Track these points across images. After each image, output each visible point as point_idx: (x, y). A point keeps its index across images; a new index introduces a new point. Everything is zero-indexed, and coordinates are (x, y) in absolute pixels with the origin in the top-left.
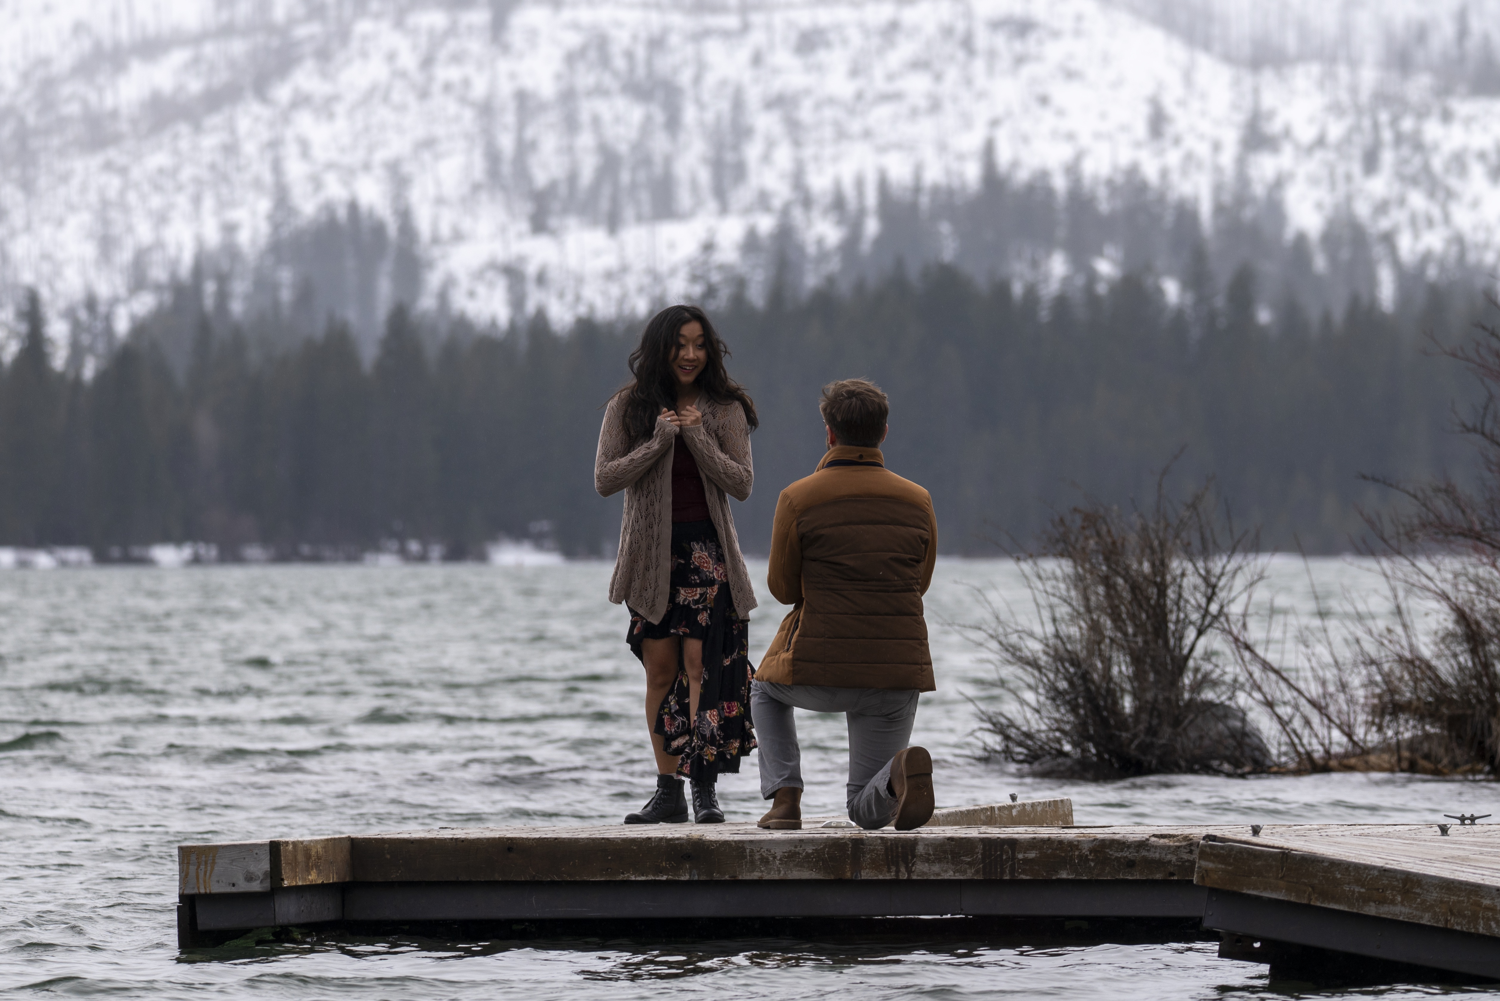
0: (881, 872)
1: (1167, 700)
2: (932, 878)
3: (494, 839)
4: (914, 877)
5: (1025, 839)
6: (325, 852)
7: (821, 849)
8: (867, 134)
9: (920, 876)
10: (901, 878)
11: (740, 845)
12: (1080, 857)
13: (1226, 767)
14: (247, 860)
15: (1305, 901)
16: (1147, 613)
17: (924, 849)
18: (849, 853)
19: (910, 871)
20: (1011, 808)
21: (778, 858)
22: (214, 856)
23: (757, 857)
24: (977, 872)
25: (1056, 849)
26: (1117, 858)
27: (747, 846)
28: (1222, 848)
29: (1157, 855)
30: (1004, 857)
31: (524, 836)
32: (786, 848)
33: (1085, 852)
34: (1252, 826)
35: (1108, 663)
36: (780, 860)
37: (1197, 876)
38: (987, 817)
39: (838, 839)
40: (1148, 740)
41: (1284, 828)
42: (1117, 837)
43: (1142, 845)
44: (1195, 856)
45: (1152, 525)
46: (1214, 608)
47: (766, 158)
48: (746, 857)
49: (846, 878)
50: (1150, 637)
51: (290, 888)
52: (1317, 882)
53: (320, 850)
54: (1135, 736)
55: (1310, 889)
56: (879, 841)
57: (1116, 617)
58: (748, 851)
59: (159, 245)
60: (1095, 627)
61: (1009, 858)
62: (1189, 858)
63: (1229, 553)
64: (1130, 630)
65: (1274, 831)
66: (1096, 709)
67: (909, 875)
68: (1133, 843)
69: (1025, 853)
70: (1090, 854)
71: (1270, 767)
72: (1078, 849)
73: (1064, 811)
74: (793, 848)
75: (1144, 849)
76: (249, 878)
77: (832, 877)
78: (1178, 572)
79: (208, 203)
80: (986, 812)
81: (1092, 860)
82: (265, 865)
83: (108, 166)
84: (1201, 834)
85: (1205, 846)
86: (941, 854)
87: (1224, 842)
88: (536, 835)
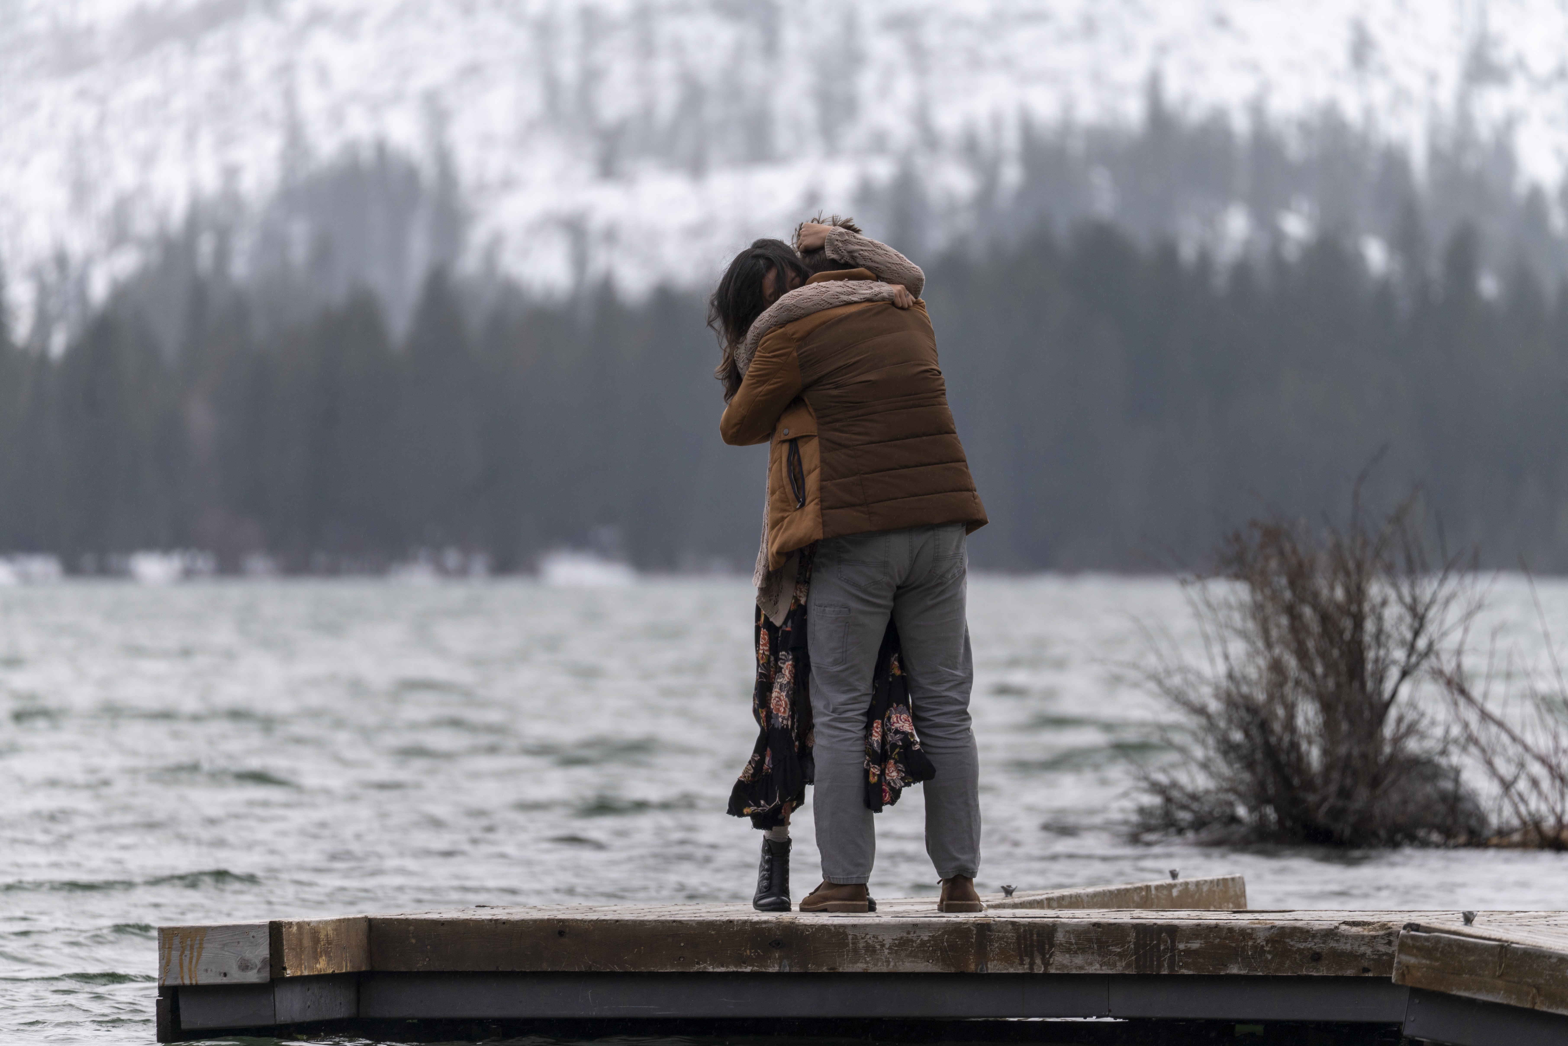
0: (1012, 964)
1: (1364, 756)
2: (1074, 972)
3: (542, 921)
4: (1053, 971)
5: (1187, 926)
6: (337, 935)
7: (939, 935)
8: (1007, 63)
9: (1059, 969)
10: (1036, 971)
11: (841, 930)
12: (1255, 947)
13: (1435, 837)
14: (241, 944)
15: (1528, 1005)
16: (1340, 649)
17: (1064, 936)
18: (973, 940)
19: (1046, 964)
20: (1171, 887)
21: (887, 946)
22: (202, 940)
23: (862, 944)
24: (1128, 965)
25: (1225, 938)
26: (1299, 949)
27: (849, 932)
28: (1427, 939)
29: (1348, 947)
30: (1162, 948)
31: (579, 917)
32: (897, 935)
33: (1261, 941)
34: (1464, 914)
35: (1291, 709)
36: (890, 948)
37: (1396, 974)
38: (1142, 898)
39: (960, 923)
40: (1340, 804)
41: (1504, 915)
42: (1299, 924)
43: (1331, 934)
44: (1395, 948)
45: (1346, 542)
46: (1422, 643)
47: (884, 91)
48: (848, 945)
49: (970, 971)
50: (1344, 679)
51: (294, 980)
52: (1543, 982)
53: (330, 932)
54: (1324, 799)
55: (1534, 991)
56: (1010, 927)
57: (1302, 655)
58: (850, 937)
59: (143, 190)
60: (1276, 667)
61: (1168, 949)
62: (1387, 951)
63: (1440, 575)
64: (1319, 670)
65: (1491, 918)
66: (1278, 767)
67: (1046, 968)
68: (1318, 931)
69: (1187, 942)
70: (1267, 944)
71: (1488, 839)
72: (1251, 938)
73: (1235, 891)
74: (905, 935)
75: (1332, 939)
76: (245, 966)
77: (952, 970)
78: (1378, 600)
79: (206, 140)
80: (1141, 892)
81: (1269, 952)
82: (263, 951)
83: (82, 94)
84: (1402, 921)
85: (1406, 937)
86: (1086, 943)
87: (1429, 932)
88: (593, 916)
